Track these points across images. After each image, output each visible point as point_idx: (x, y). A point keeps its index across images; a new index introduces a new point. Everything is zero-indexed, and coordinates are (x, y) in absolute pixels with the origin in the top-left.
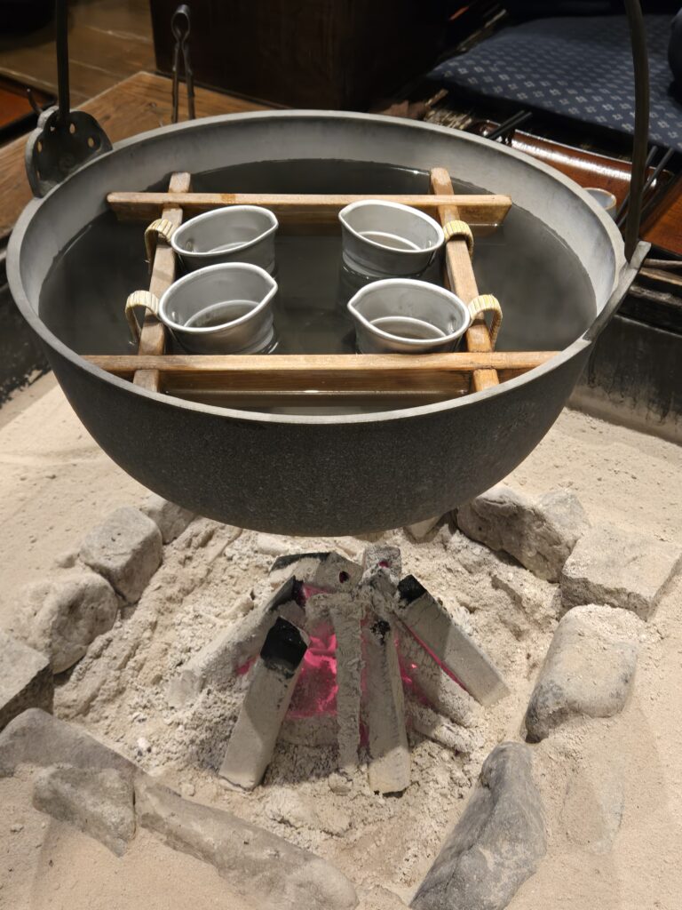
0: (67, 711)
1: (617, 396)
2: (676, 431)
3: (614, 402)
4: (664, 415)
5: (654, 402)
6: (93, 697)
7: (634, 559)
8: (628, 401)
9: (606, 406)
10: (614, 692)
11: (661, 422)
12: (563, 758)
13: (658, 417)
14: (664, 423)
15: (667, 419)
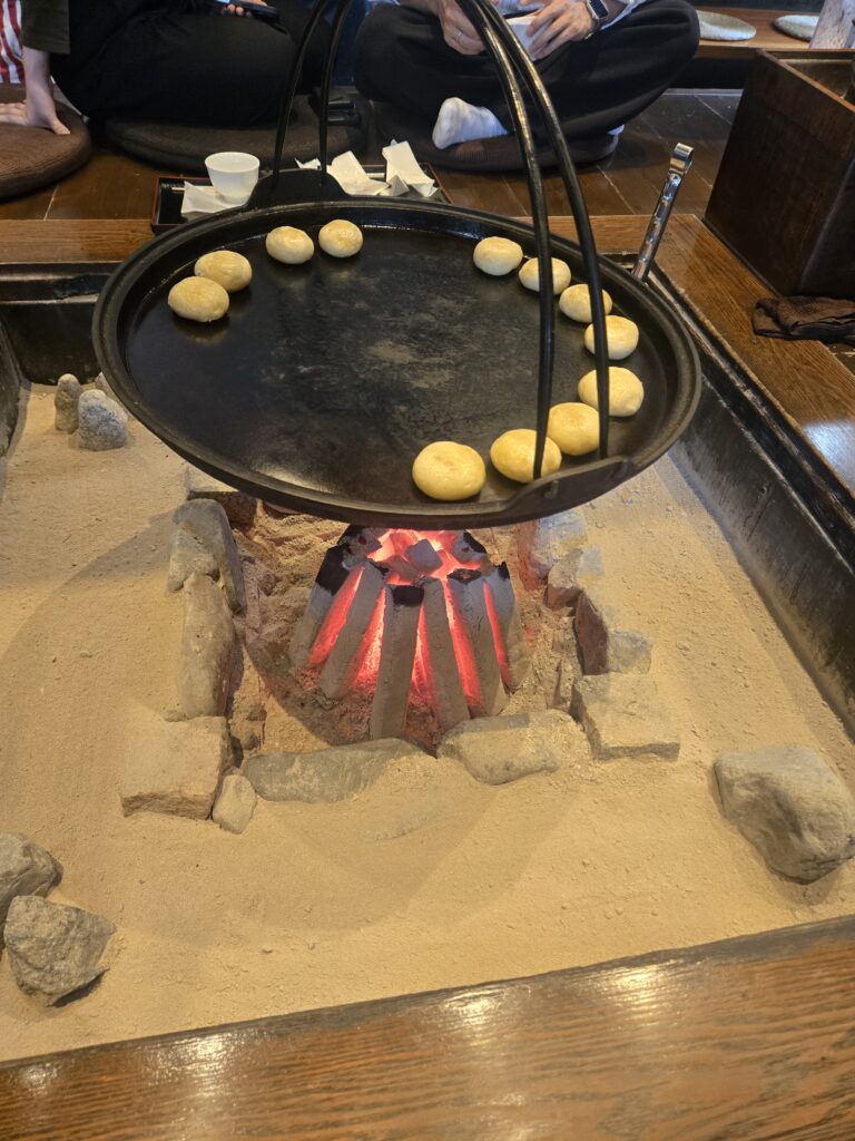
0: (265, 533)
1: (803, 622)
2: (830, 684)
3: (800, 628)
4: (828, 664)
5: (826, 647)
6: (288, 539)
7: (632, 714)
8: (810, 631)
9: (793, 626)
10: (490, 766)
11: (823, 669)
12: (422, 774)
13: (823, 663)
14: (825, 671)
15: (829, 669)
